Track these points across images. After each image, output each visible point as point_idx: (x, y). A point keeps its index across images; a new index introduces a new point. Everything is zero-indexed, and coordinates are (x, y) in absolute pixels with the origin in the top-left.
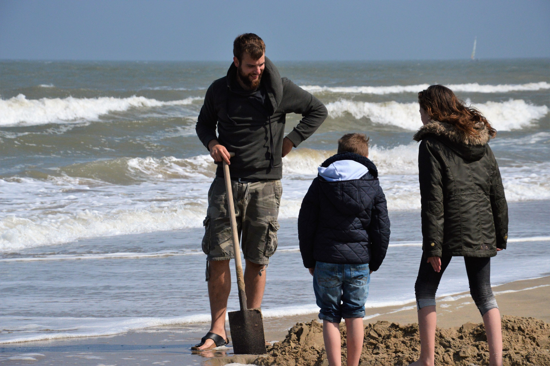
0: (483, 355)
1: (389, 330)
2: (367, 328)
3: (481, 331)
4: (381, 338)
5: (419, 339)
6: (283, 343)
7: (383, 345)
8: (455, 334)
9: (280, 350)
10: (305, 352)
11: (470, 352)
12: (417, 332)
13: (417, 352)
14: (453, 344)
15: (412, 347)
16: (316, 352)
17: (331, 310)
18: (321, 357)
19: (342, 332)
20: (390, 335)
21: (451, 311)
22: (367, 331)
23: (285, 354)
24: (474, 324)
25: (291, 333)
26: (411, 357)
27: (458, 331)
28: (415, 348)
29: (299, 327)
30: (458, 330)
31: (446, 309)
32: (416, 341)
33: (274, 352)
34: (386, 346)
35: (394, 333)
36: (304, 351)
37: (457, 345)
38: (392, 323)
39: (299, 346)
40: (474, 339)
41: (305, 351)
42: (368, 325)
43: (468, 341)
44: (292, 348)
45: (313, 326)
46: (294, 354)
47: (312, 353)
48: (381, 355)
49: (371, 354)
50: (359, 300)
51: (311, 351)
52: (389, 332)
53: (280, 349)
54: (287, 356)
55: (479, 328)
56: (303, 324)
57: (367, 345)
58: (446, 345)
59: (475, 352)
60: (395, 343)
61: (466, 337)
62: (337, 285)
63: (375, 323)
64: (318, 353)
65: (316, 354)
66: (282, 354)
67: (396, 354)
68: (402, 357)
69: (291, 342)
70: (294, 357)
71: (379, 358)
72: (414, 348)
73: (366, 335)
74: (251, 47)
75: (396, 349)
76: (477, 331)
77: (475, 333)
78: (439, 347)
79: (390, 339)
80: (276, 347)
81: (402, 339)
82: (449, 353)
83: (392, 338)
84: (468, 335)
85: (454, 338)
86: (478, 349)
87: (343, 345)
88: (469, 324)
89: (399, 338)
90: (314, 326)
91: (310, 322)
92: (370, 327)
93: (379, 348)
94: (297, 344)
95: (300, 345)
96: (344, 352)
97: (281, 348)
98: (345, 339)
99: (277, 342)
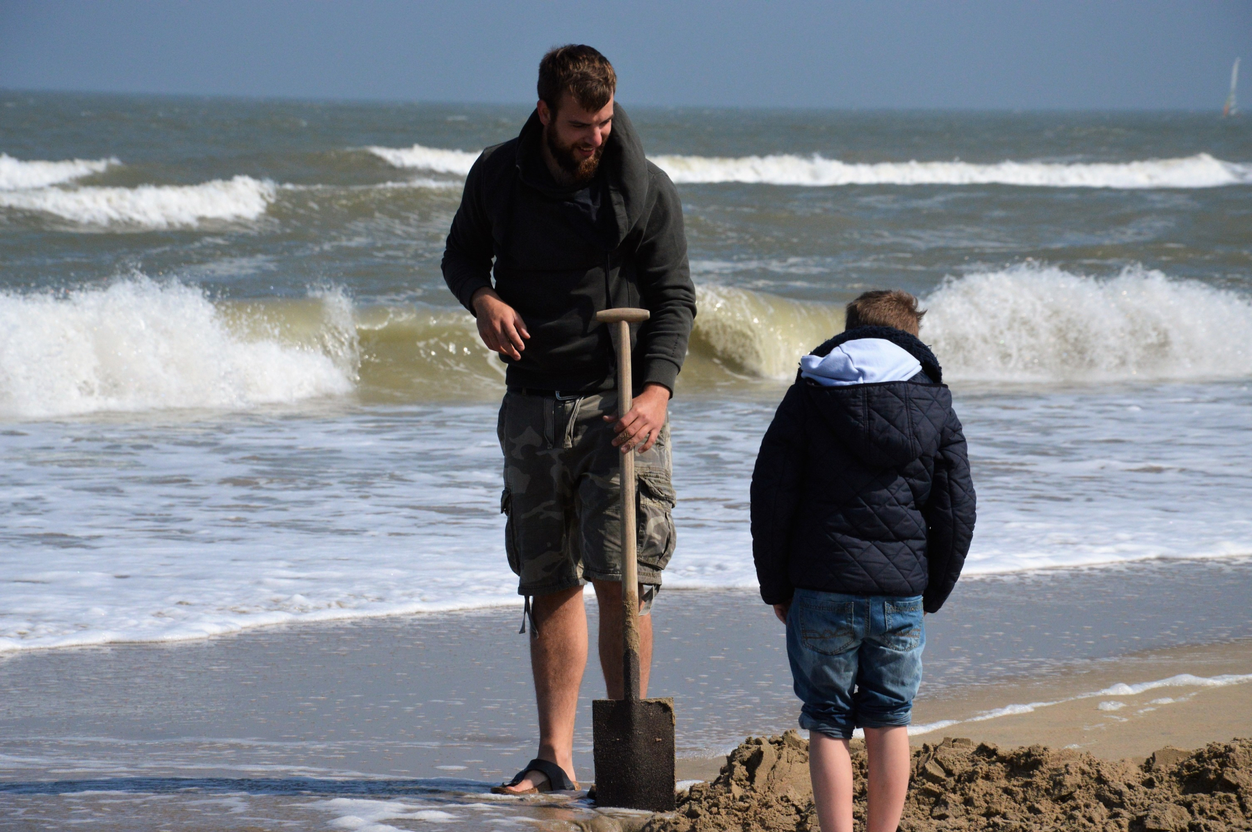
0: (1202, 826)
1: (972, 761)
2: (918, 754)
3: (1198, 769)
4: (952, 779)
5: (1045, 783)
6: (713, 785)
7: (957, 798)
8: (1134, 774)
9: (705, 803)
10: (767, 809)
11: (1170, 820)
12: (1040, 767)
13: (1040, 815)
14: (1129, 800)
15: (1028, 803)
16: (794, 809)
17: (832, 709)
18: (806, 822)
19: (857, 762)
20: (975, 772)
21: (1125, 720)
22: (918, 762)
23: (718, 813)
24: (1181, 752)
25: (734, 763)
26: (1025, 827)
27: (1141, 766)
28: (1037, 806)
29: (754, 748)
30: (1143, 764)
31: (1113, 713)
32: (1039, 790)
33: (690, 807)
34: (965, 799)
35: (985, 767)
36: (763, 806)
37: (1138, 802)
38: (979, 744)
39: (752, 793)
40: (1181, 789)
41: (767, 805)
42: (920, 748)
43: (1166, 792)
44: (734, 798)
45: (787, 745)
46: (739, 813)
47: (784, 810)
48: (951, 820)
49: (928, 819)
50: (903, 684)
51: (780, 808)
52: (973, 766)
53: (705, 799)
54: (723, 818)
55: (1194, 761)
56: (764, 741)
57: (919, 797)
58: (1113, 802)
59: (1182, 819)
60: (987, 793)
61: (1161, 782)
62: (849, 647)
63: (938, 743)
64: (798, 811)
65: (793, 813)
66: (711, 813)
67: (988, 820)
68: (1003, 827)
69: (733, 783)
70: (739, 819)
71: (945, 827)
72: (1033, 805)
73: (915, 770)
74: (581, 79)
75: (989, 808)
76: (1189, 767)
77: (1185, 772)
78: (1095, 805)
79: (975, 781)
80: (696, 795)
81: (1004, 783)
82: (1119, 819)
83: (980, 781)
84: (1167, 778)
85: (1133, 784)
86: (1192, 812)
87: (859, 793)
88: (1169, 752)
89: (995, 779)
90: (789, 746)
91: (779, 735)
92: (924, 752)
93: (947, 803)
94: (748, 788)
95: (755, 792)
96: (862, 810)
97: (709, 797)
98: (865, 780)
99: (697, 782)
